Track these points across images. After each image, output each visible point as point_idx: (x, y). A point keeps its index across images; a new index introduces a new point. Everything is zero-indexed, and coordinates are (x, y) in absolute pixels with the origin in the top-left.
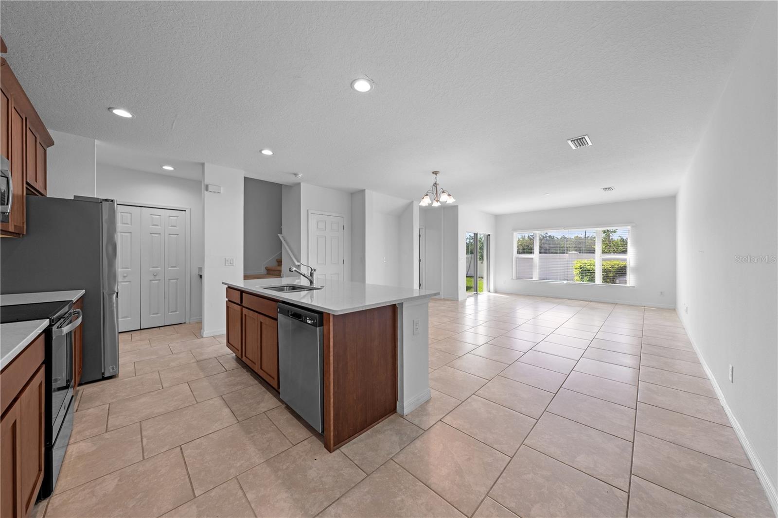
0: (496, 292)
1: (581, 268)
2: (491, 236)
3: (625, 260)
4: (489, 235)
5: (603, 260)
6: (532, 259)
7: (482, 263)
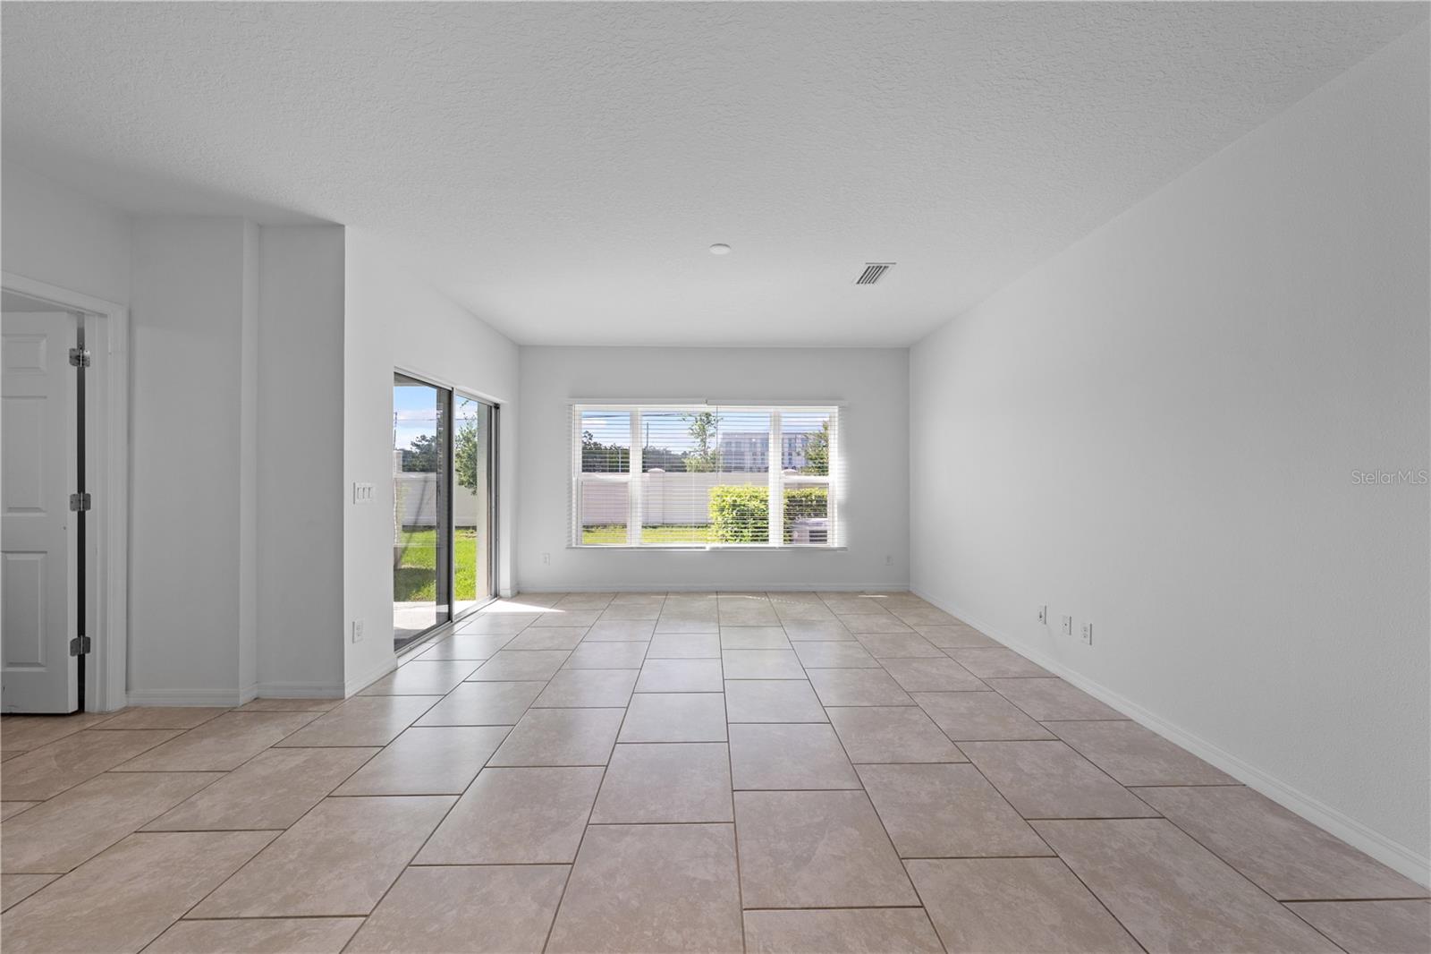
0: (519, 594)
1: (734, 506)
2: (502, 411)
3: (825, 486)
4: (497, 407)
5: (787, 485)
6: (625, 484)
7: (474, 493)
